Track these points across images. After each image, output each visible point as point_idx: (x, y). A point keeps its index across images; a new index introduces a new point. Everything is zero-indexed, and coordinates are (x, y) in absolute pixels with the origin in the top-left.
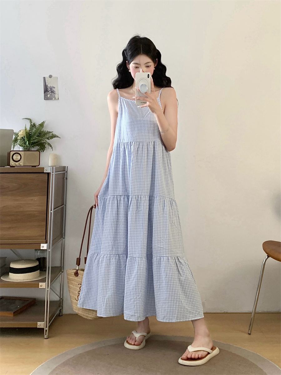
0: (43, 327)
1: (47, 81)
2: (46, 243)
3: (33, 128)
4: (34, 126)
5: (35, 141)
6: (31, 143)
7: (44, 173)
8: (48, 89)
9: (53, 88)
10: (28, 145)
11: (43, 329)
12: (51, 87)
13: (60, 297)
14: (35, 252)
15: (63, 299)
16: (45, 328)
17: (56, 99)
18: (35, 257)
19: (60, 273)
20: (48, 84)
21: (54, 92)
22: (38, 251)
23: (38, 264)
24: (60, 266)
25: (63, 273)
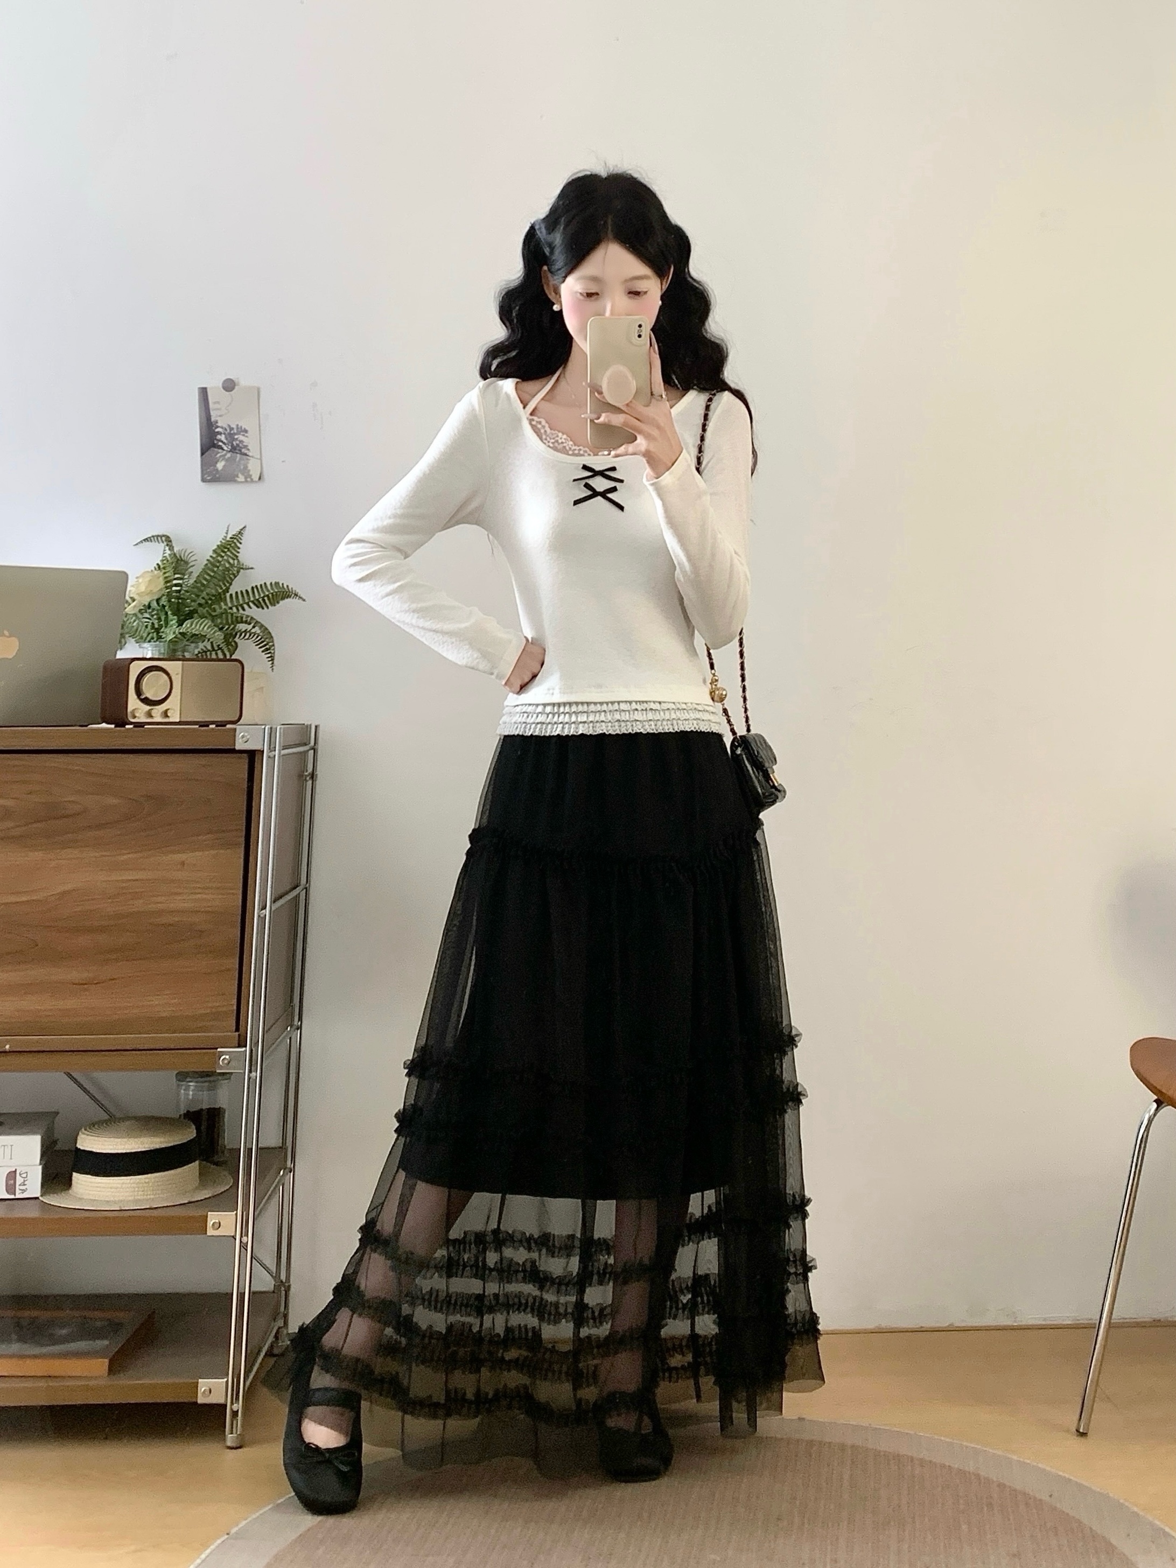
0: (223, 1401)
1: (215, 403)
8: (219, 437)
9: (238, 433)
11: (221, 1408)
12: (233, 429)
14: (178, 1088)
15: (289, 1286)
16: (232, 1403)
17: (252, 479)
18: (178, 1105)
19: (279, 1173)
20: (217, 416)
21: (242, 448)
22: (196, 1082)
23: (195, 1136)
24: (281, 1145)
25: (292, 1174)
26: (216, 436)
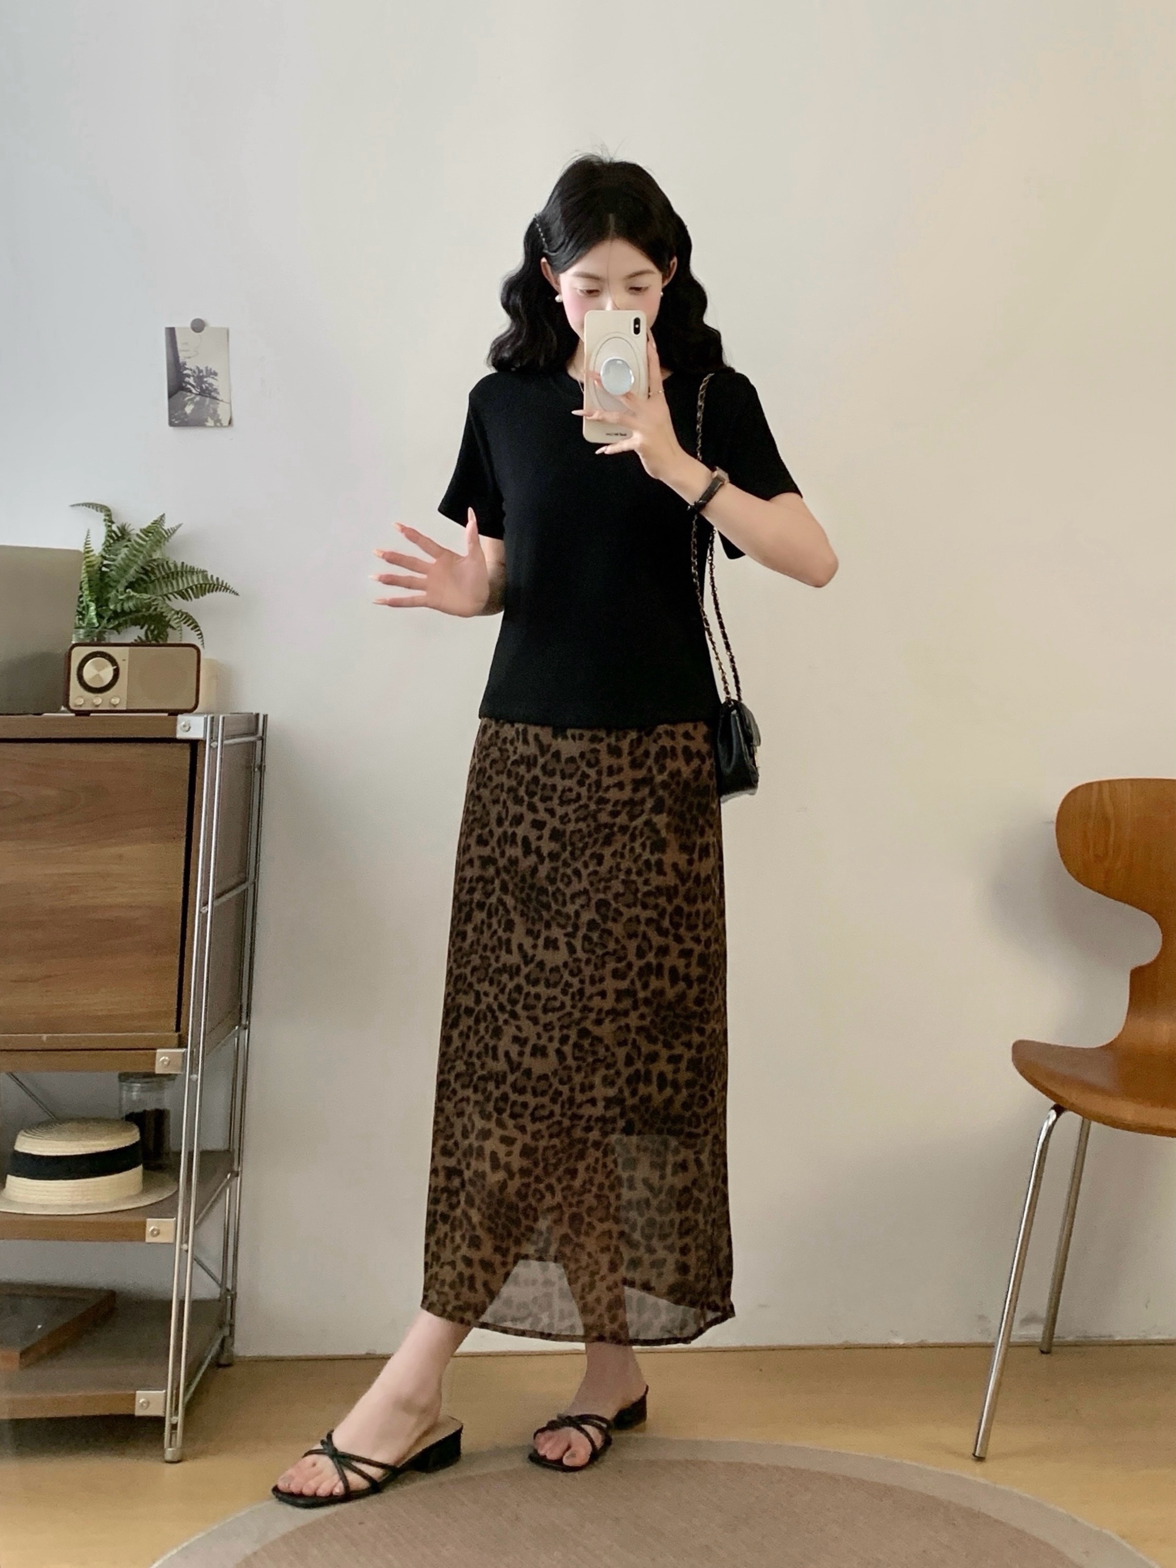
0: (160, 1413)
1: (182, 344)
2: (182, 1044)
3: (117, 545)
4: (123, 538)
5: (129, 605)
6: (110, 613)
7: (175, 740)
8: (187, 379)
9: (206, 377)
10: (95, 621)
11: (160, 1421)
12: (200, 371)
13: (222, 1285)
14: (121, 1088)
15: (236, 1294)
16: (171, 1416)
17: (222, 425)
18: (121, 1107)
19: (226, 1176)
20: (185, 358)
21: (211, 391)
22: (139, 1083)
23: (137, 1138)
24: (226, 1147)
25: (239, 1178)
26: (184, 378)
